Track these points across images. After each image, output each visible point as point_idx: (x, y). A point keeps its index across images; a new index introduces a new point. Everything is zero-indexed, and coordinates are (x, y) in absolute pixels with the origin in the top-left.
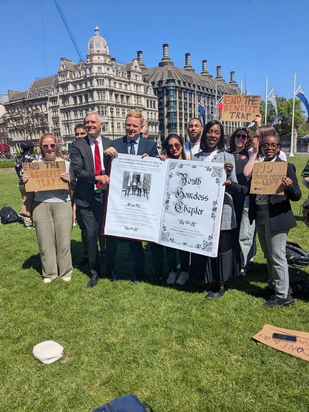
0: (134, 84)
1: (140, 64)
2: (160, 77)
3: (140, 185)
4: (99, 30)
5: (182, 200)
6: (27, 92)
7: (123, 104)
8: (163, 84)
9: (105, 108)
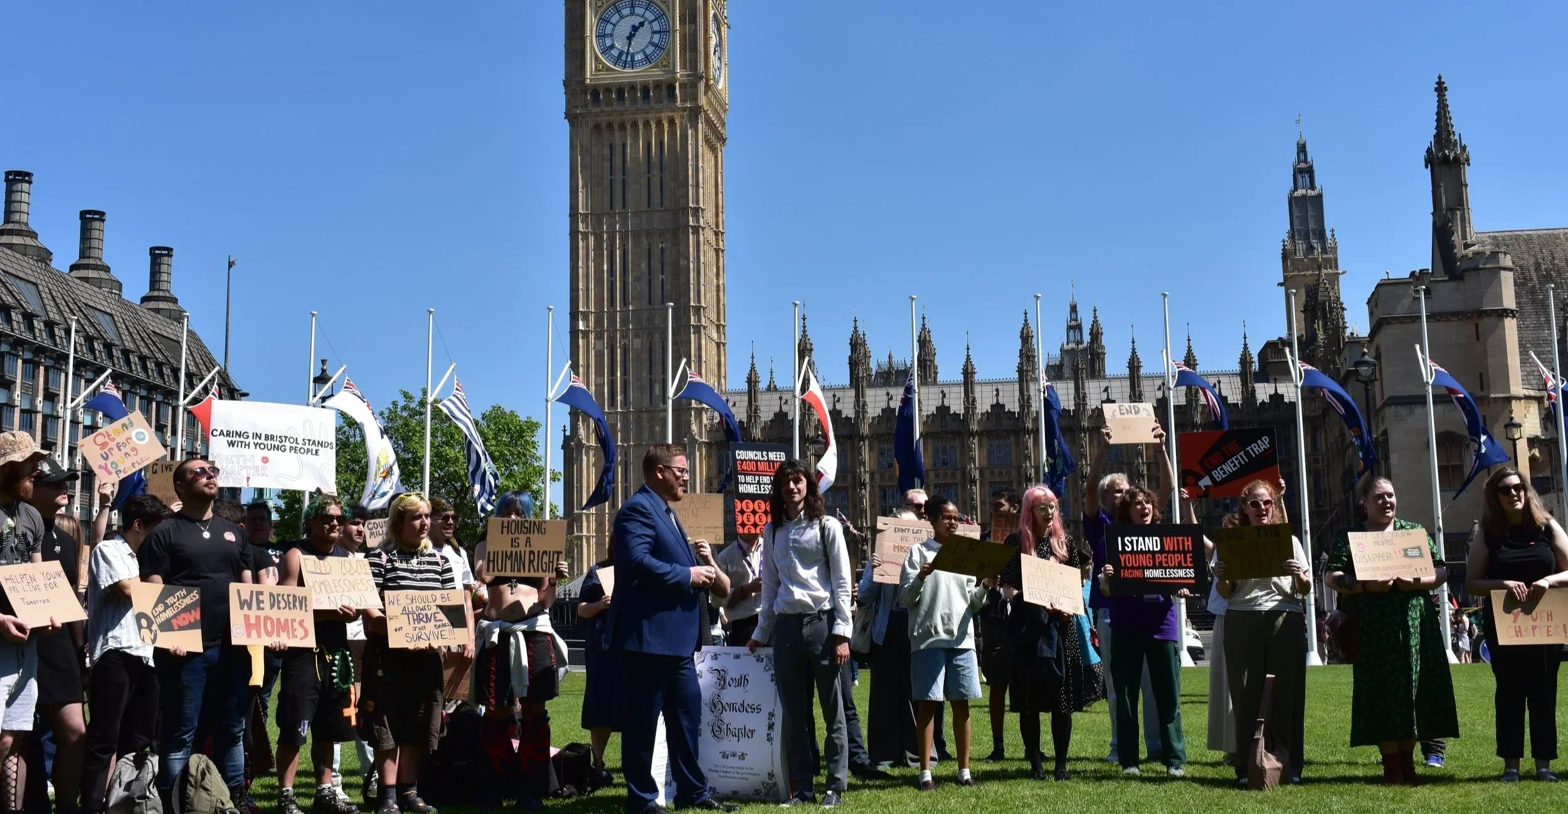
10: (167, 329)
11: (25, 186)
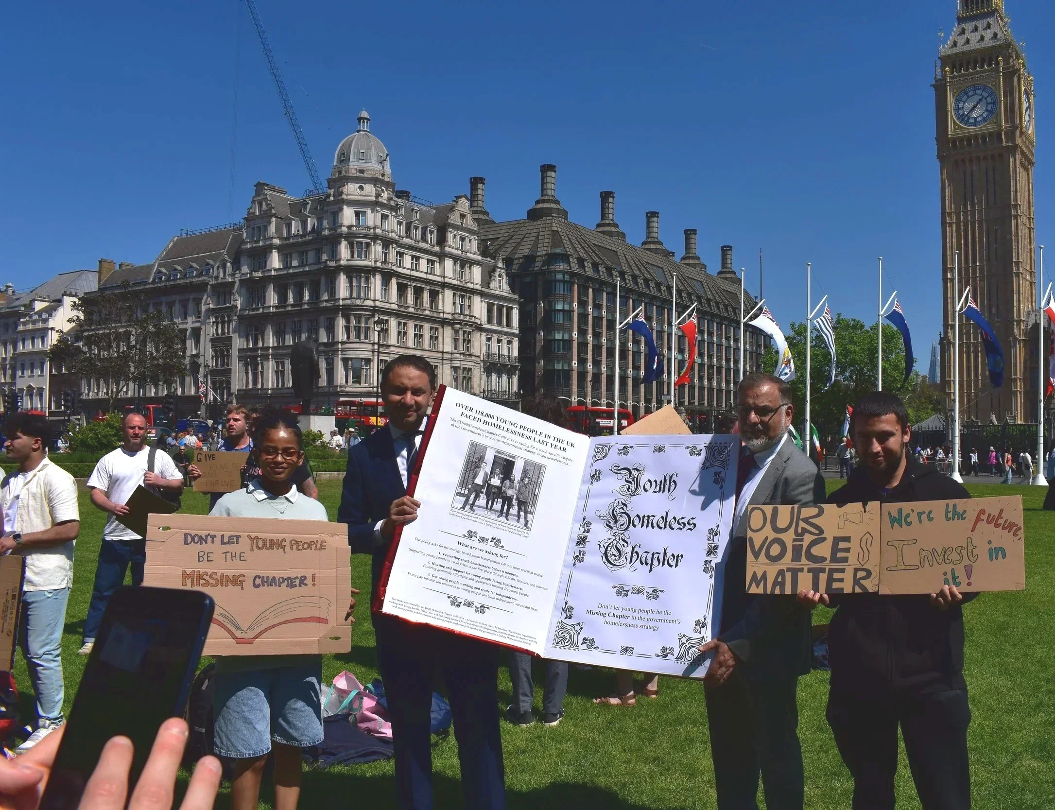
0: (455, 258)
1: (475, 209)
2: (530, 247)
3: (511, 487)
4: (369, 120)
5: (626, 533)
6: (151, 267)
7: (419, 312)
8: (537, 264)
9: (367, 320)
10: (731, 288)
11: (656, 219)
